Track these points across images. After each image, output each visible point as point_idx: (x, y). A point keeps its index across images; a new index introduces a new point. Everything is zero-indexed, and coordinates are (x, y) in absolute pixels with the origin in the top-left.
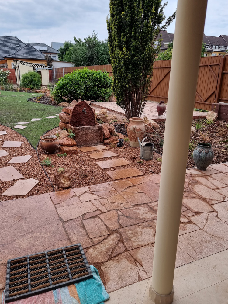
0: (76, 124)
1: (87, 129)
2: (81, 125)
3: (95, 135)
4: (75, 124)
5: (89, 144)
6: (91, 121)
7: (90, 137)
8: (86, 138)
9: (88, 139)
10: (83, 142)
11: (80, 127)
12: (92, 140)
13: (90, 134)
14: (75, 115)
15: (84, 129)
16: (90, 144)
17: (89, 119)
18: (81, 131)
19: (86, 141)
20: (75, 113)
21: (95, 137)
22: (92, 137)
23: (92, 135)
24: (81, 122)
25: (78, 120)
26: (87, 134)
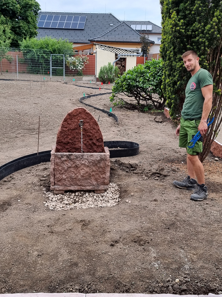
1: (77, 158)
3: (93, 171)
5: (81, 185)
7: (82, 172)
8: (76, 174)
9: (79, 177)
10: (69, 181)
11: (65, 153)
12: (86, 179)
13: (82, 167)
15: (72, 157)
16: (83, 186)
18: (66, 160)
19: (75, 179)
21: (93, 173)
22: (87, 172)
23: (87, 170)
26: (77, 167)
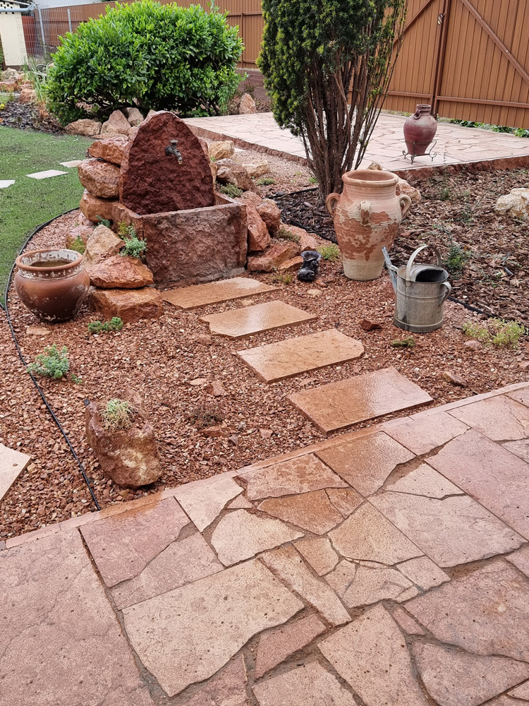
0: (144, 202)
1: (188, 220)
2: (162, 204)
3: (219, 243)
4: (140, 204)
5: (198, 275)
6: (198, 189)
7: (200, 248)
8: (187, 255)
9: (195, 259)
10: (174, 269)
11: (163, 214)
12: (207, 261)
13: (199, 237)
14: (139, 168)
15: (178, 221)
16: (202, 276)
17: (190, 180)
18: (167, 229)
19: (187, 263)
20: (139, 160)
21: (220, 247)
22: (208, 247)
23: (208, 242)
24: (161, 195)
25: (151, 185)
26: (188, 239)
